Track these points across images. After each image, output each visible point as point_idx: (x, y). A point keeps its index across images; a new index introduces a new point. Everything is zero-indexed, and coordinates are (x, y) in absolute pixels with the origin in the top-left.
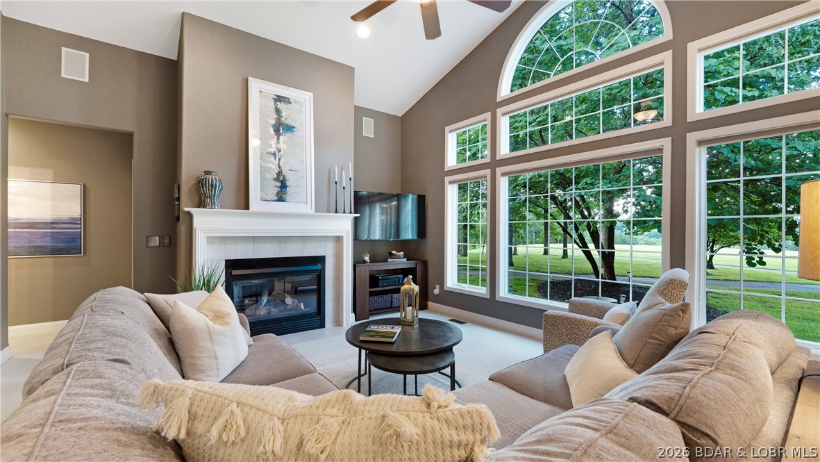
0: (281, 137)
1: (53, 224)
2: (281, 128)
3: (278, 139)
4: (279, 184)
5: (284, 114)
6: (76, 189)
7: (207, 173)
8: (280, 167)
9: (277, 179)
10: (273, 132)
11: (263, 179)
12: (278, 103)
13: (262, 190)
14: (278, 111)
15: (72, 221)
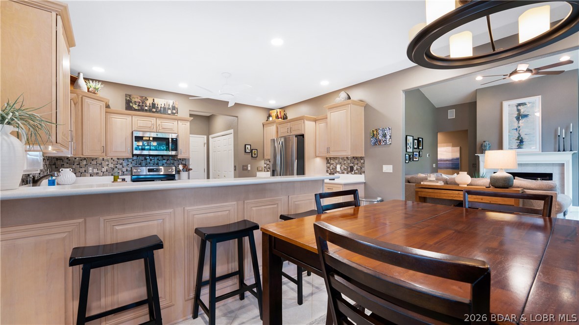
0: (520, 121)
1: (452, 160)
2: (520, 117)
3: (519, 122)
4: (519, 141)
5: (522, 111)
6: (458, 148)
7: (484, 142)
8: (519, 134)
9: (518, 139)
10: (516, 120)
11: (510, 140)
12: (519, 107)
13: (509, 145)
14: (519, 110)
15: (457, 159)
